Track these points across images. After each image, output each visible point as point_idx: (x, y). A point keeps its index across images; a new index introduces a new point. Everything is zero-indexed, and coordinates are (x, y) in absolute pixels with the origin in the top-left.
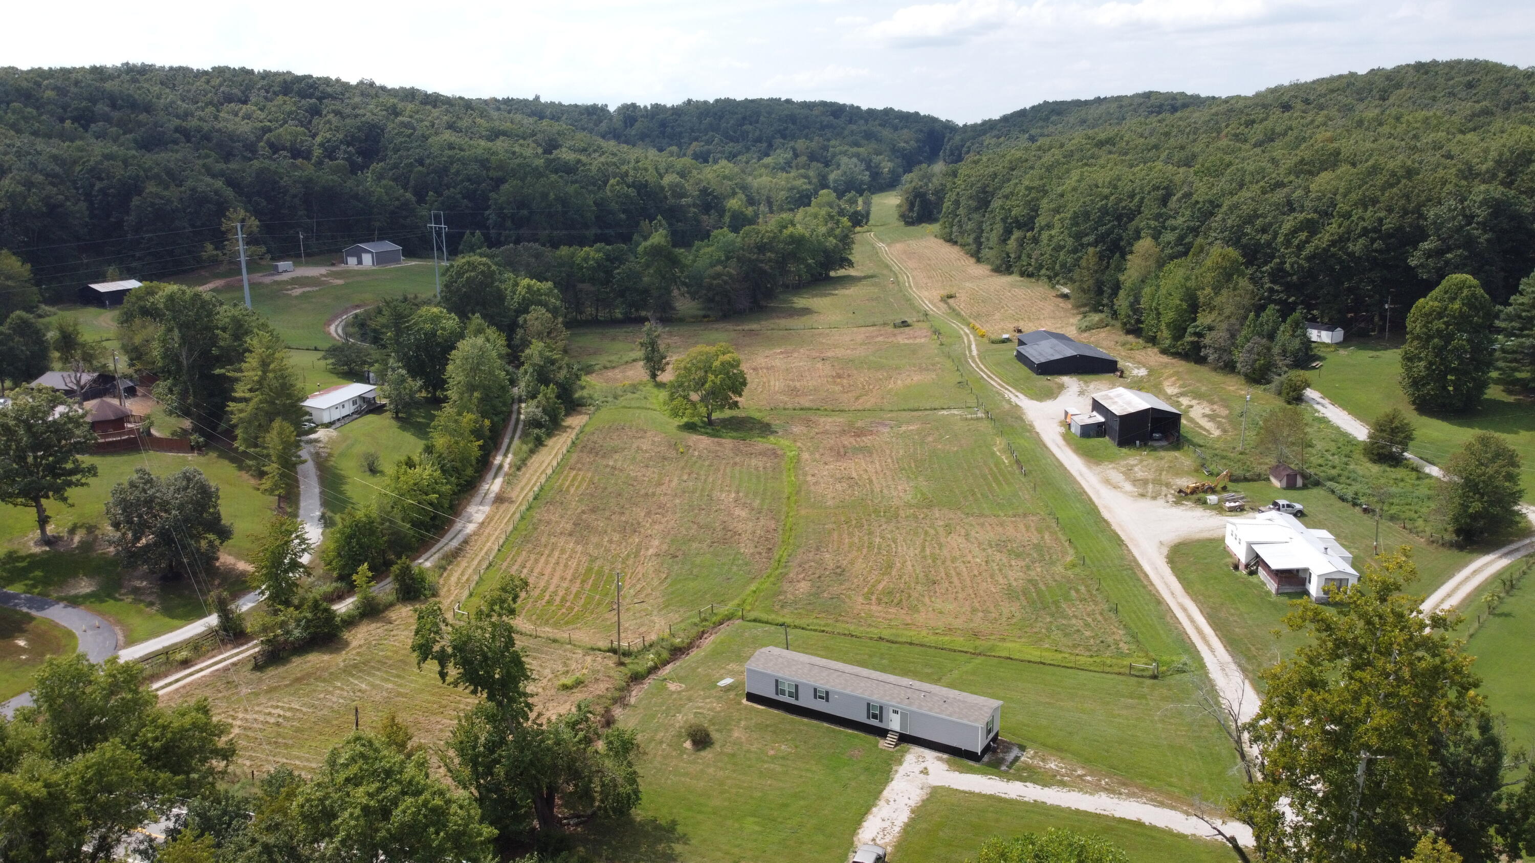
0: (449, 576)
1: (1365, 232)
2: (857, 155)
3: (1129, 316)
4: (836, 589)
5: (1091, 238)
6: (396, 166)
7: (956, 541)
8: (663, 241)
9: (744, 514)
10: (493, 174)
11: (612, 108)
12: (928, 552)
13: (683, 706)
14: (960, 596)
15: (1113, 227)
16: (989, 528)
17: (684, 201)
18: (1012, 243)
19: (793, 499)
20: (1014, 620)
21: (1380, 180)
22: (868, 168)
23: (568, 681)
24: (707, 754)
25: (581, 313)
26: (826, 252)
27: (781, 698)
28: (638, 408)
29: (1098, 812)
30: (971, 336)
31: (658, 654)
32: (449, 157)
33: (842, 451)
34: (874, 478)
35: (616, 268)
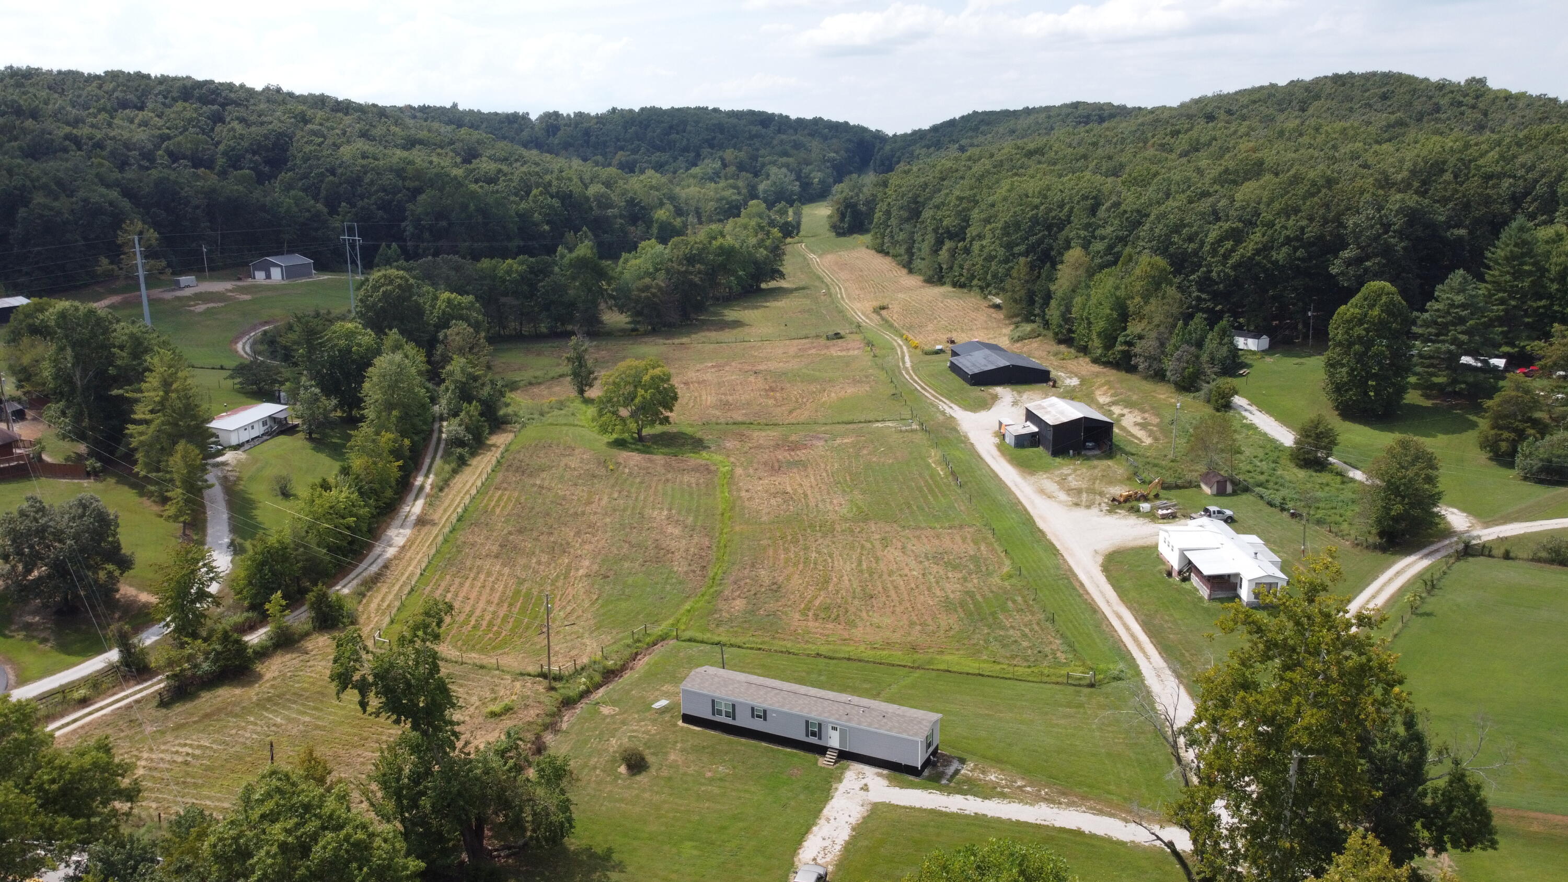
0: (368, 603)
1: (1288, 241)
2: (787, 166)
3: (1061, 326)
4: (772, 606)
5: (1022, 248)
6: (305, 176)
7: (892, 553)
8: (589, 253)
9: (677, 531)
10: (410, 184)
11: (534, 117)
12: (864, 566)
13: (616, 730)
14: (898, 609)
15: (1044, 237)
16: (925, 540)
17: (610, 212)
18: (944, 254)
19: (727, 515)
20: (952, 633)
21: (1301, 190)
22: (798, 178)
23: (496, 708)
24: (642, 778)
25: (504, 328)
26: (756, 263)
27: (718, 718)
28: (565, 425)
29: (1038, 822)
30: (905, 348)
31: (591, 678)
32: (363, 166)
33: (776, 465)
34: (809, 492)
35: (540, 281)
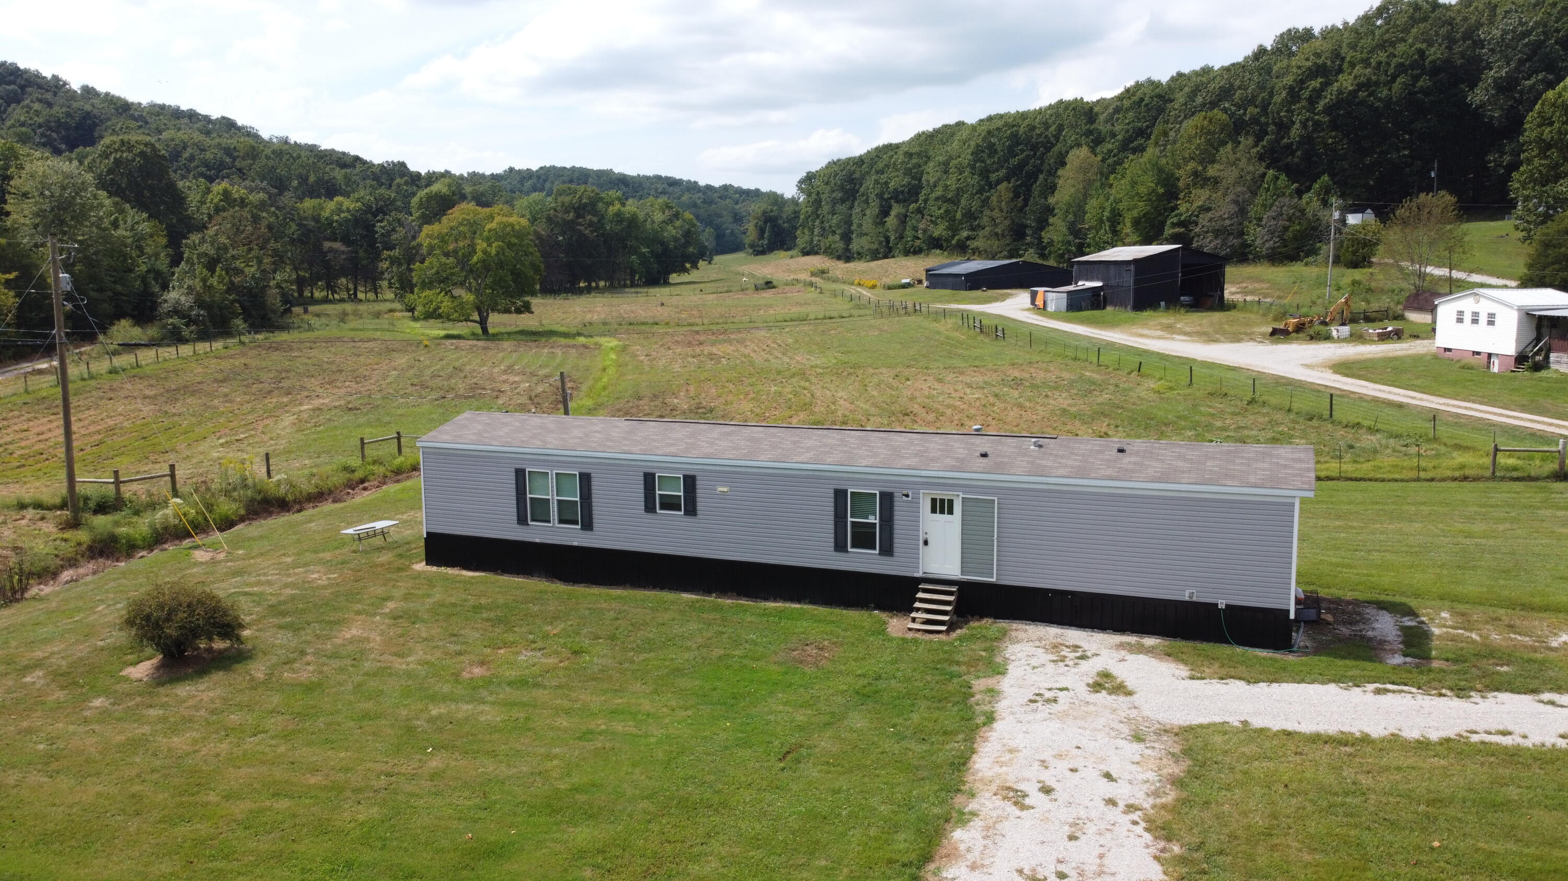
1: (1402, 69)
3: (1069, 243)
5: (1002, 173)
12: (875, 394)
15: (1029, 157)
16: (975, 374)
18: (891, 221)
24: (201, 691)
26: (662, 243)
27: (536, 531)
30: (859, 290)
33: (695, 342)
34: (751, 354)
35: (378, 221)
